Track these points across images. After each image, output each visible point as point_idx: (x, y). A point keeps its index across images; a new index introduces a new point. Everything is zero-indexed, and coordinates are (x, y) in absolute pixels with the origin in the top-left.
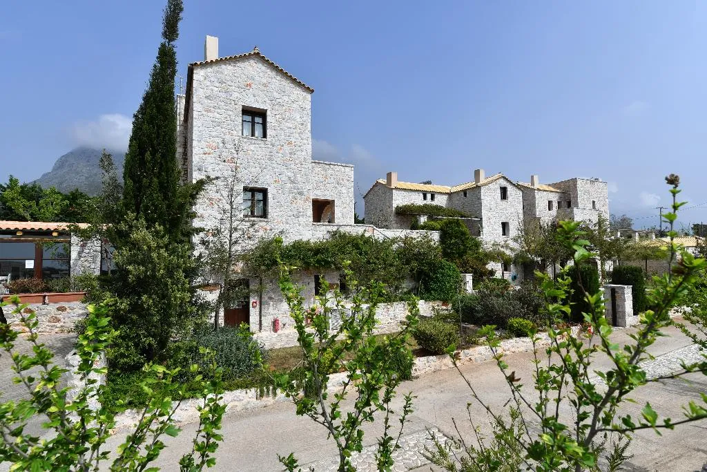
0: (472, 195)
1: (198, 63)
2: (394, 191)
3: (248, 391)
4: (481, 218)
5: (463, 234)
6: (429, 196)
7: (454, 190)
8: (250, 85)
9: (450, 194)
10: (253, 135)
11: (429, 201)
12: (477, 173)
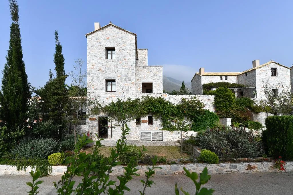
0: (250, 74)
1: (88, 34)
2: (202, 77)
3: (13, 166)
4: (256, 87)
5: (229, 96)
6: (224, 78)
7: (240, 73)
8: (109, 38)
9: (238, 76)
10: (107, 58)
11: (224, 80)
12: (254, 63)
